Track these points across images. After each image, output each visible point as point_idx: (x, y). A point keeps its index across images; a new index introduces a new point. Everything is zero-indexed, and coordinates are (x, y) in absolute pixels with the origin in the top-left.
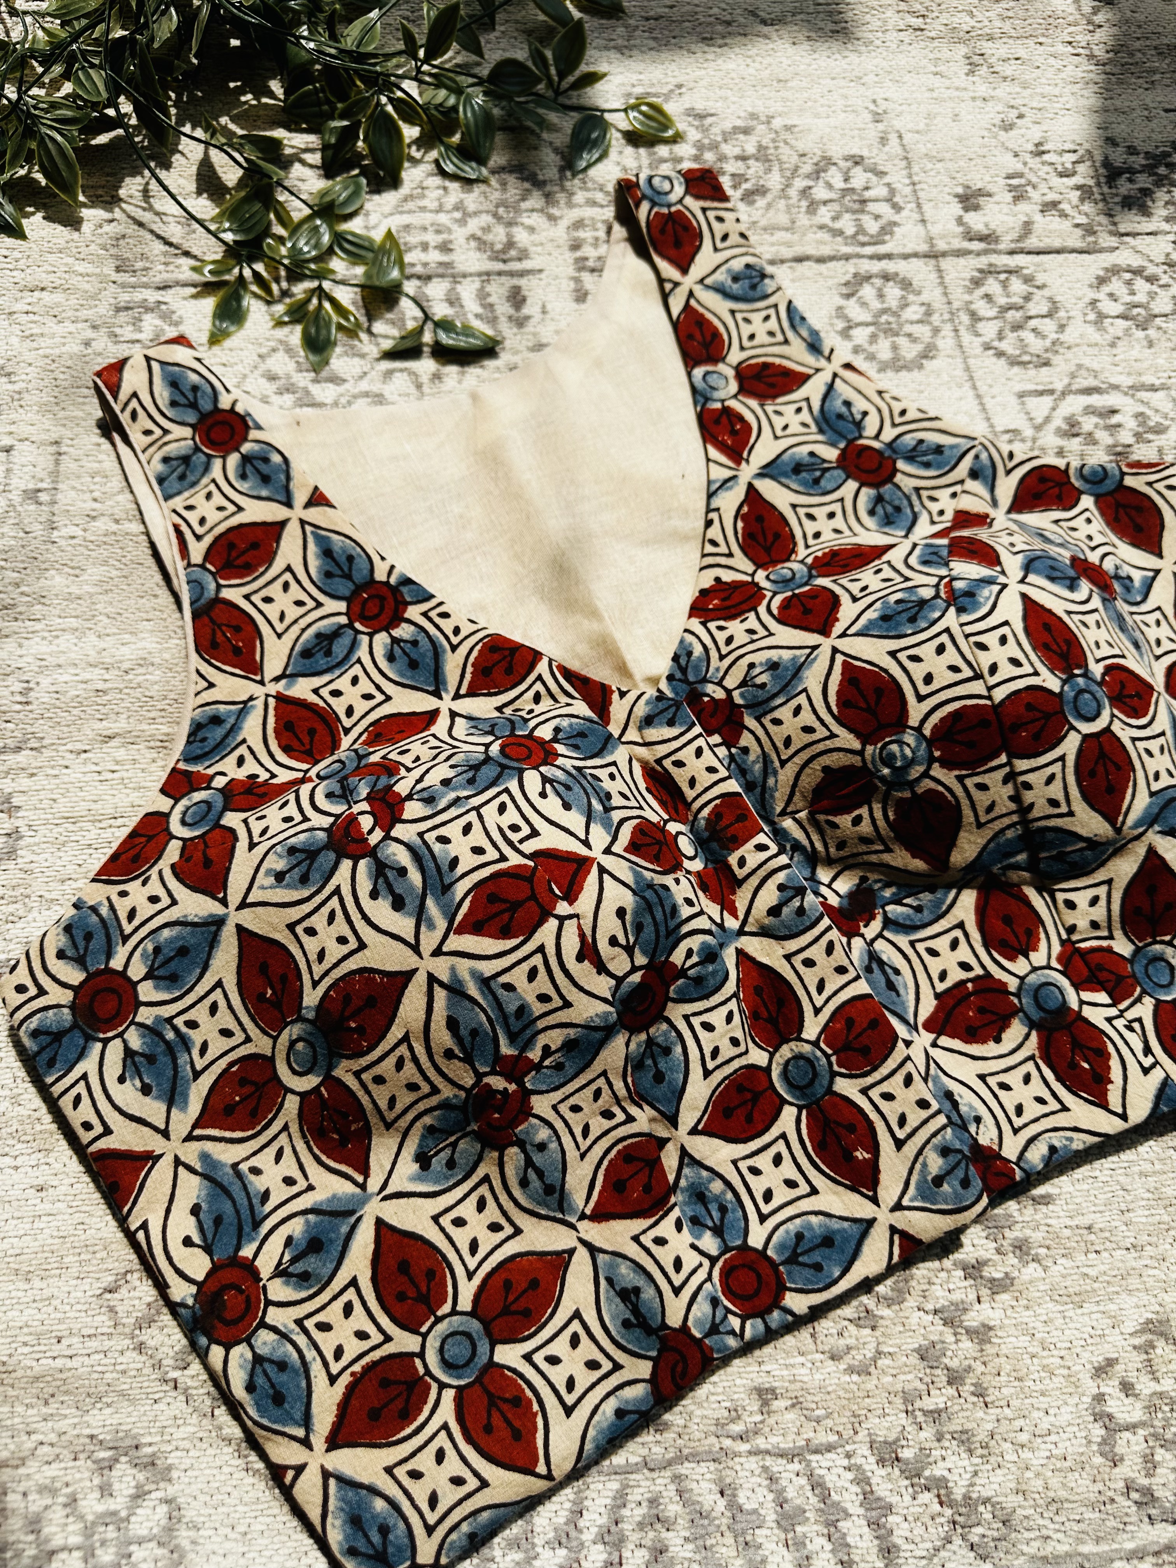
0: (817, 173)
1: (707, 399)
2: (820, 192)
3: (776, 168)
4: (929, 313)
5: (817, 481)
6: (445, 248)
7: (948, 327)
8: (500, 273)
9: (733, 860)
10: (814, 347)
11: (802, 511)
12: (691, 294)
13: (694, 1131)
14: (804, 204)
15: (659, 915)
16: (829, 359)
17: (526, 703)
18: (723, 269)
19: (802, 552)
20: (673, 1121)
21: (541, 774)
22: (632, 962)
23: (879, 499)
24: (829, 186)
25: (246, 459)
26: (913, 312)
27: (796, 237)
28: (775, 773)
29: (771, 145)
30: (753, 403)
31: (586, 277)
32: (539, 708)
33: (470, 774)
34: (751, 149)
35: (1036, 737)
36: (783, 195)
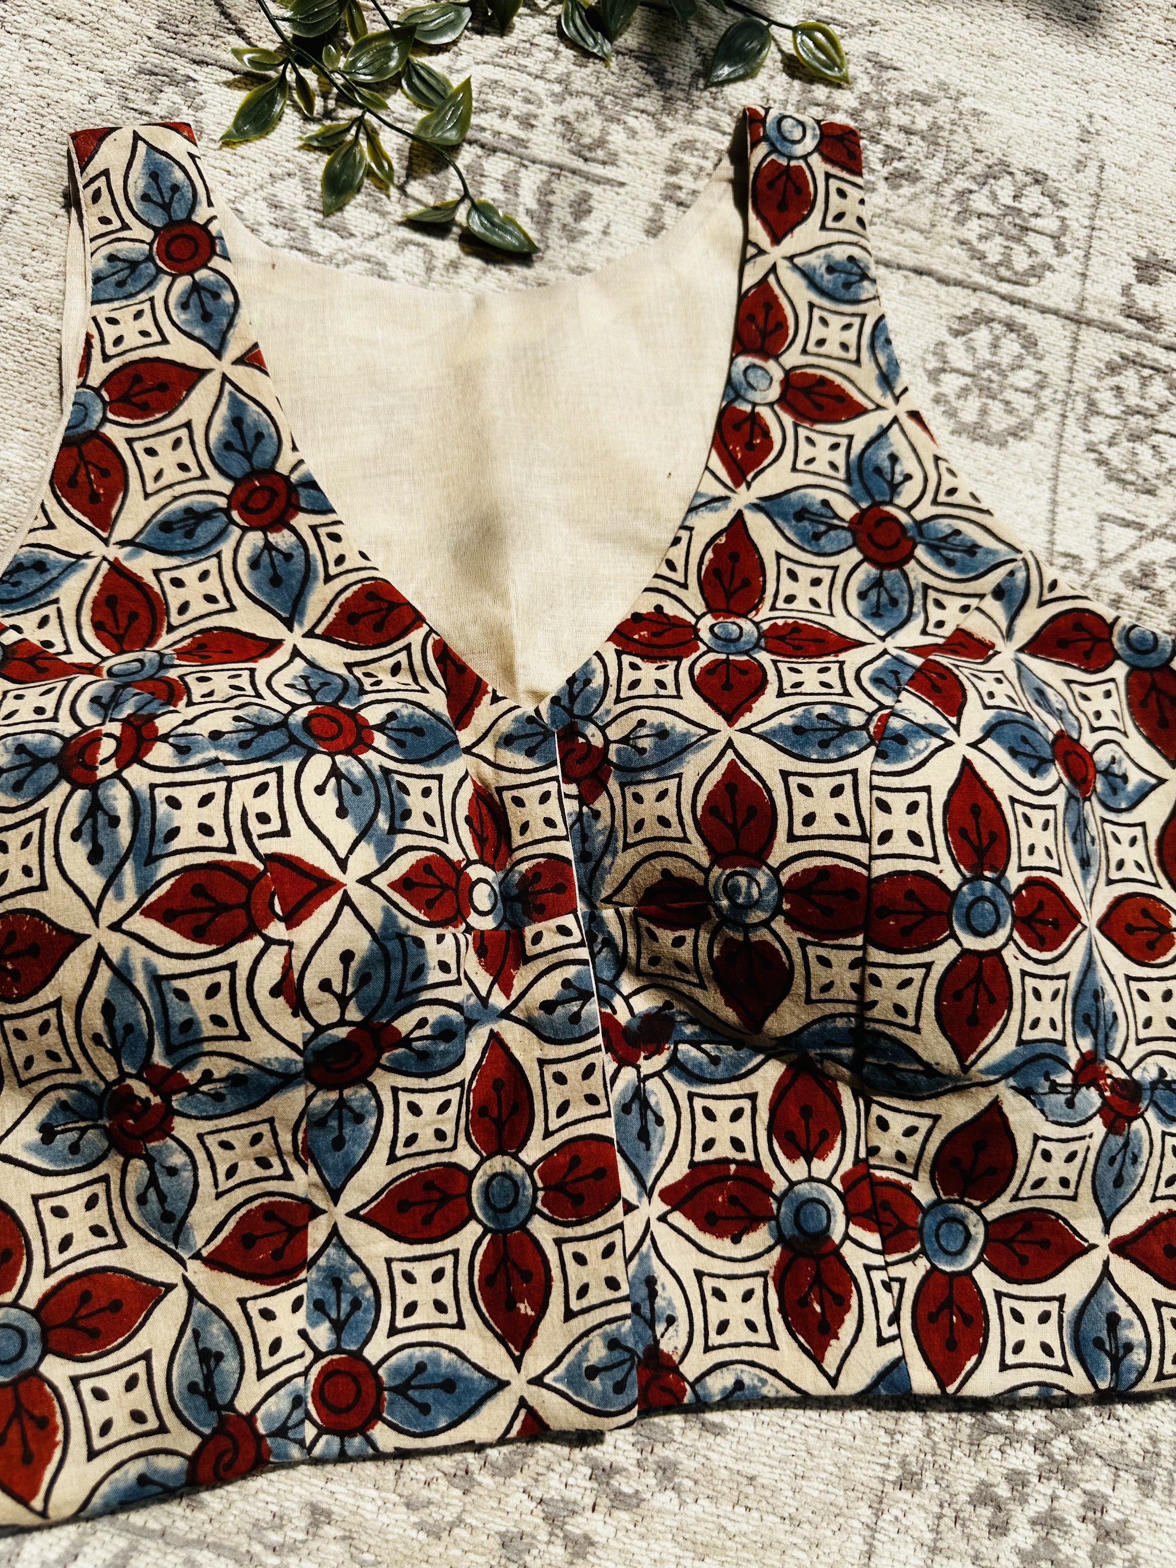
0: (986, 177)
1: (738, 396)
2: (980, 202)
3: (941, 156)
4: (1041, 386)
5: (817, 537)
6: (527, 122)
7: (1057, 409)
8: (574, 172)
9: (529, 932)
10: (886, 380)
11: (785, 565)
12: (773, 269)
13: (353, 1214)
14: (956, 208)
15: (396, 972)
16: (897, 399)
17: (382, 670)
18: (822, 252)
19: (764, 612)
20: (335, 1195)
21: (334, 762)
22: (343, 1014)
23: (878, 583)
24: (994, 197)
25: (196, 287)
26: (1024, 378)
27: (928, 243)
28: (615, 854)
29: (948, 127)
30: (788, 420)
31: (670, 208)
32: (389, 682)
33: (248, 736)
34: (922, 124)
35: (906, 931)
36: (936, 190)
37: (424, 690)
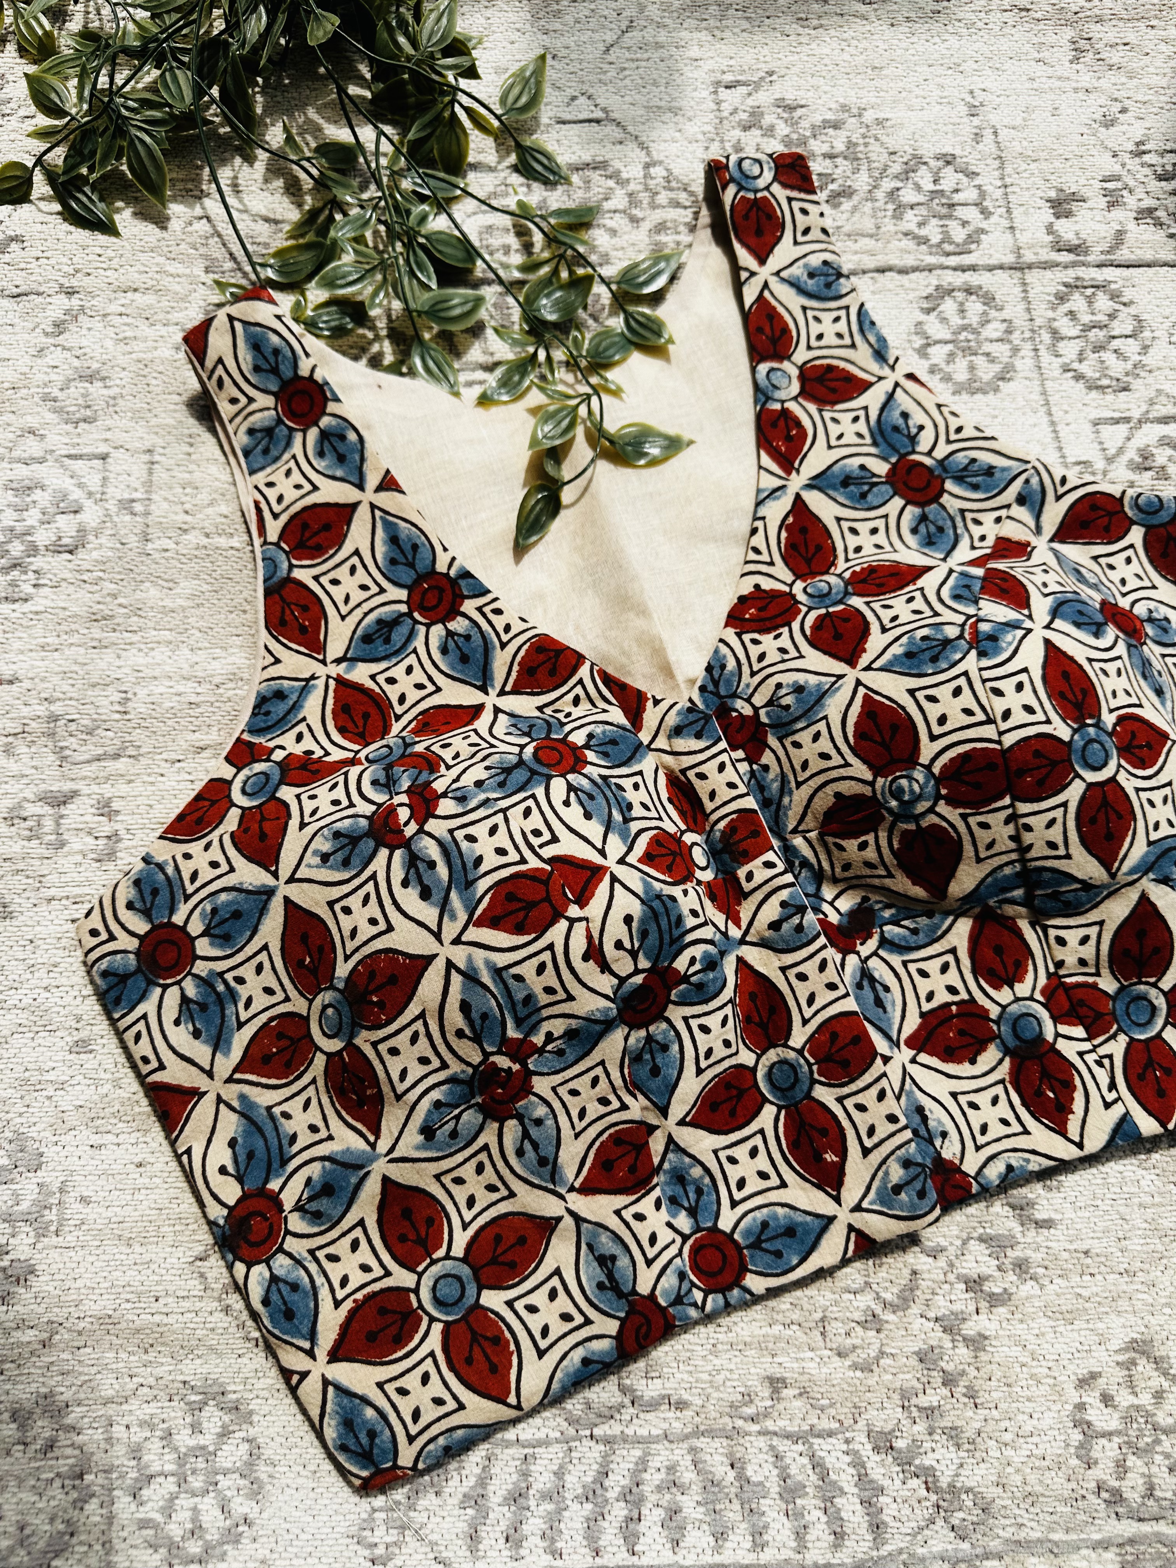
0: (906, 174)
1: (768, 399)
2: (908, 195)
3: (864, 167)
5: (863, 496)
9: (742, 873)
10: (880, 355)
11: (846, 525)
12: (766, 285)
13: (682, 1123)
14: (890, 207)
15: (664, 923)
16: (893, 367)
17: (565, 706)
18: (801, 263)
19: (841, 566)
20: (664, 1111)
21: (567, 781)
22: (636, 965)
23: (923, 518)
24: (918, 188)
25: (324, 435)
26: (994, 329)
27: (879, 244)
28: (791, 793)
29: (861, 142)
30: (812, 408)
32: (577, 712)
33: (502, 777)
34: (840, 147)
35: (1041, 783)
36: (870, 197)
37: (605, 711)
